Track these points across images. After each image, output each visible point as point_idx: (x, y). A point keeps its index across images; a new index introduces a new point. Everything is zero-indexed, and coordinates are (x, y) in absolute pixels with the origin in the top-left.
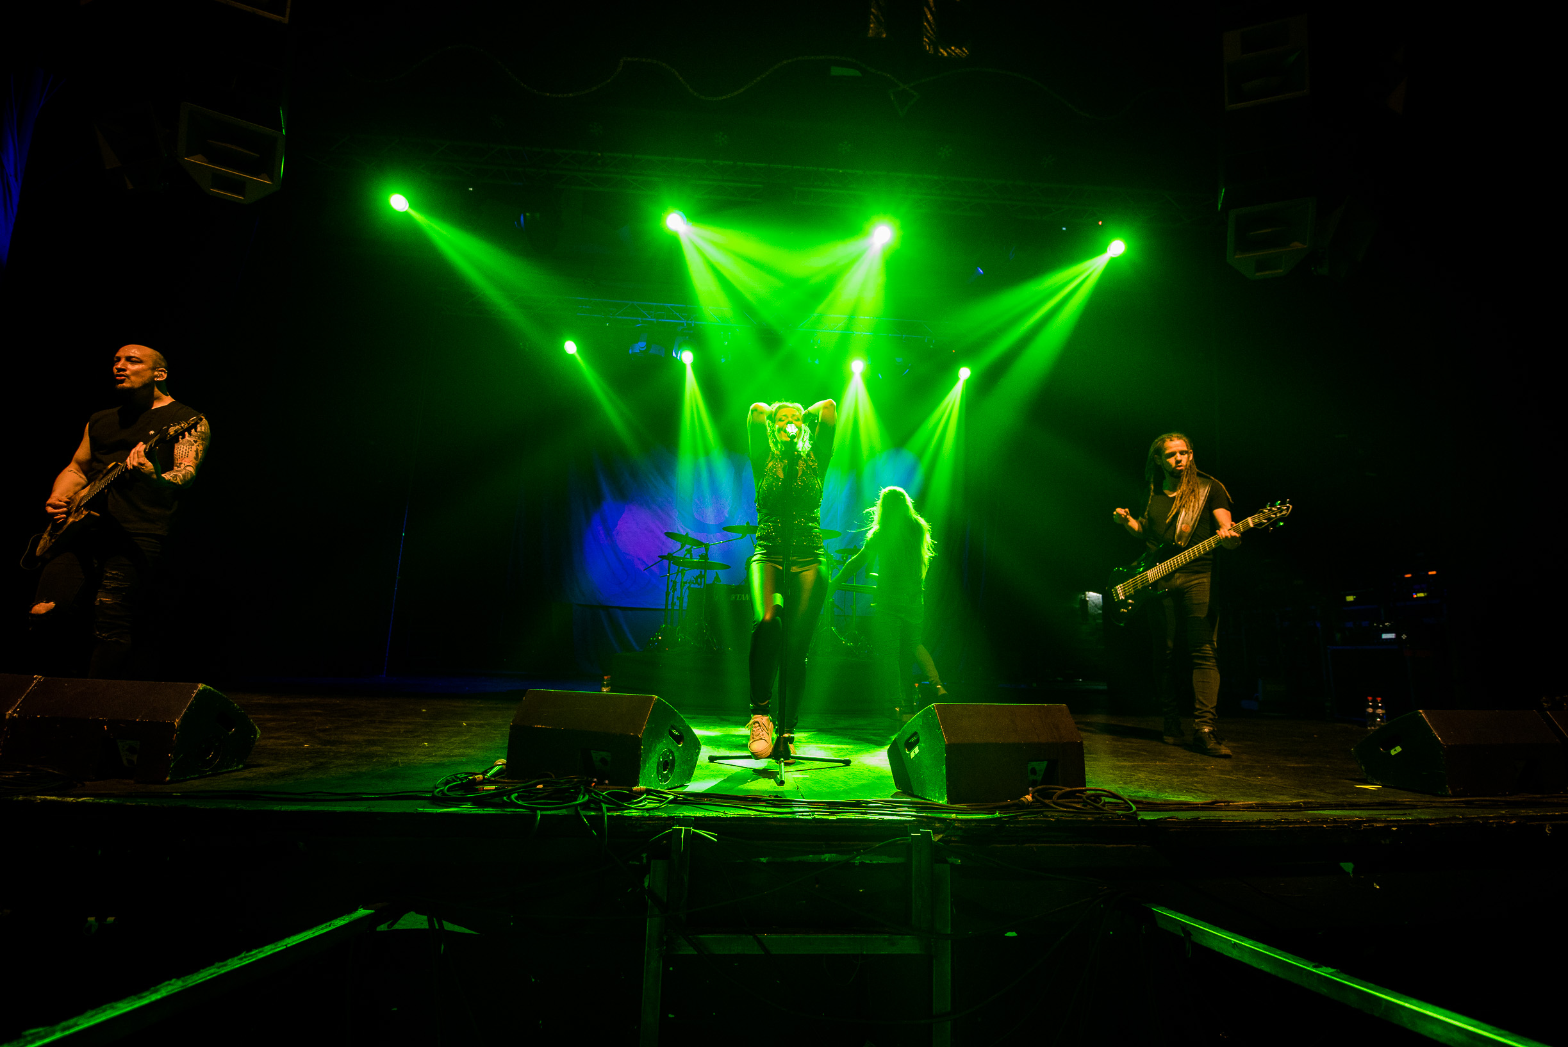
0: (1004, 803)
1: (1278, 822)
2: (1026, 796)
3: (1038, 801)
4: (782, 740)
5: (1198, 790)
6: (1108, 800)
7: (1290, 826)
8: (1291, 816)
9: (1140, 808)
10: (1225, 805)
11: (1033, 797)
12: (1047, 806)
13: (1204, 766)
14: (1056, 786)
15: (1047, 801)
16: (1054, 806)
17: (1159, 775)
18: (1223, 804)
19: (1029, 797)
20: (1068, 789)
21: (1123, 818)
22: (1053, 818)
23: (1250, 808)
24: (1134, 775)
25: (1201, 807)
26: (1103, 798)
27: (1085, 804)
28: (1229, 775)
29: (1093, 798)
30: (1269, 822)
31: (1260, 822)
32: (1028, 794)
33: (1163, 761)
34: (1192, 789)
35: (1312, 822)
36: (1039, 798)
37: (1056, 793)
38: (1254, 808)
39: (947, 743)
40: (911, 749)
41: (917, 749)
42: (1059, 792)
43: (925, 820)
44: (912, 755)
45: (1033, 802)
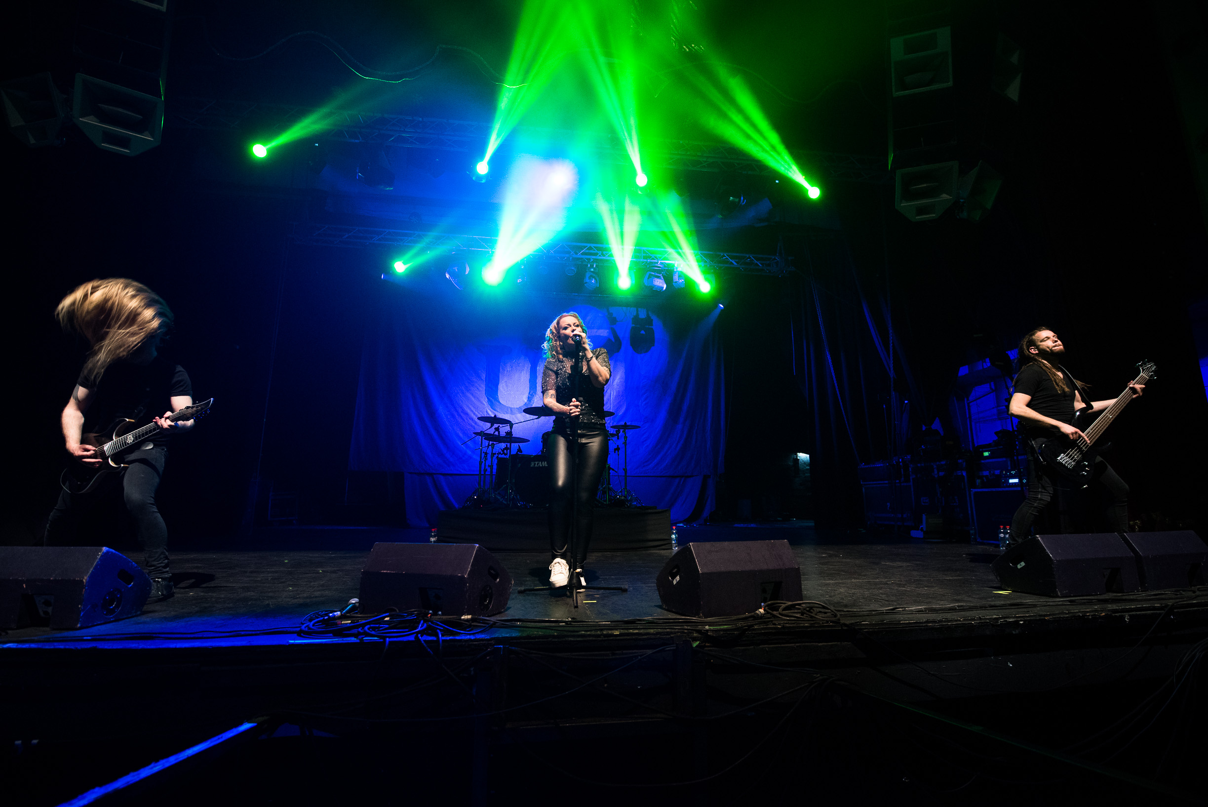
0: (744, 616)
1: (941, 621)
2: (760, 610)
3: (768, 613)
4: (575, 574)
5: (883, 599)
6: (818, 610)
7: (949, 624)
8: (949, 616)
9: (842, 615)
10: (903, 610)
11: (764, 610)
12: (774, 616)
13: (887, 581)
14: (782, 602)
15: (775, 613)
16: (780, 616)
17: (855, 589)
18: (901, 609)
19: (762, 611)
20: (790, 603)
21: (829, 623)
22: (780, 625)
23: (920, 611)
24: (837, 590)
25: (886, 612)
26: (815, 609)
27: (802, 614)
28: (904, 587)
29: (808, 609)
30: (934, 622)
31: (927, 622)
32: (761, 608)
33: (857, 578)
34: (878, 599)
35: (964, 620)
36: (770, 611)
37: (781, 606)
38: (923, 611)
39: (700, 572)
40: (673, 578)
41: (678, 578)
42: (783, 606)
43: (686, 631)
44: (675, 582)
45: (764, 614)
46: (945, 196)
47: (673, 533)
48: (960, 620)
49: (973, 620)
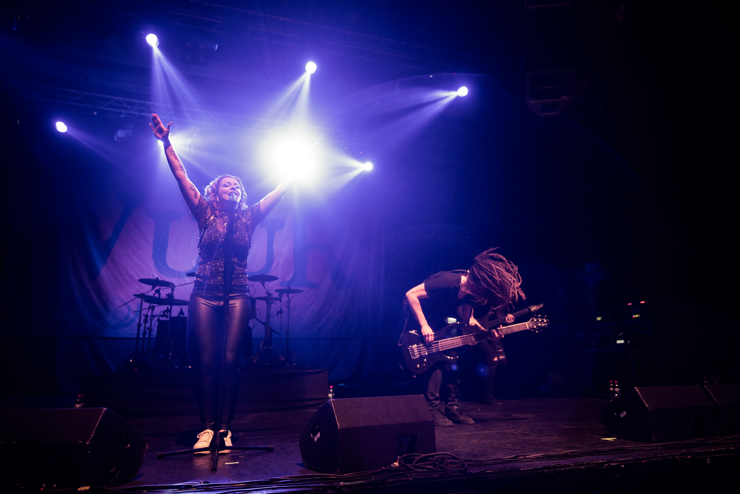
0: (380, 470)
1: (555, 467)
2: (395, 463)
3: (403, 466)
4: (218, 435)
5: (509, 449)
6: (449, 461)
7: (562, 469)
8: (562, 462)
9: (470, 465)
10: (523, 458)
11: (399, 463)
12: (408, 469)
13: (515, 431)
14: (416, 454)
15: (409, 465)
16: (415, 469)
17: (486, 440)
18: (522, 457)
19: (396, 464)
20: (424, 455)
21: (458, 473)
22: (412, 478)
23: (538, 458)
24: (470, 441)
25: (508, 460)
26: (446, 460)
27: (434, 465)
28: (528, 437)
29: (440, 460)
30: (549, 468)
31: (544, 468)
32: (396, 462)
33: (489, 430)
34: (504, 448)
35: (574, 466)
36: (403, 463)
37: (415, 458)
38: (541, 459)
39: (339, 428)
40: (315, 435)
41: (319, 435)
42: (418, 458)
43: (320, 488)
44: (316, 439)
45: (399, 467)
46: (565, 98)
47: (330, 392)
48: (571, 465)
49: (582, 465)
